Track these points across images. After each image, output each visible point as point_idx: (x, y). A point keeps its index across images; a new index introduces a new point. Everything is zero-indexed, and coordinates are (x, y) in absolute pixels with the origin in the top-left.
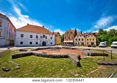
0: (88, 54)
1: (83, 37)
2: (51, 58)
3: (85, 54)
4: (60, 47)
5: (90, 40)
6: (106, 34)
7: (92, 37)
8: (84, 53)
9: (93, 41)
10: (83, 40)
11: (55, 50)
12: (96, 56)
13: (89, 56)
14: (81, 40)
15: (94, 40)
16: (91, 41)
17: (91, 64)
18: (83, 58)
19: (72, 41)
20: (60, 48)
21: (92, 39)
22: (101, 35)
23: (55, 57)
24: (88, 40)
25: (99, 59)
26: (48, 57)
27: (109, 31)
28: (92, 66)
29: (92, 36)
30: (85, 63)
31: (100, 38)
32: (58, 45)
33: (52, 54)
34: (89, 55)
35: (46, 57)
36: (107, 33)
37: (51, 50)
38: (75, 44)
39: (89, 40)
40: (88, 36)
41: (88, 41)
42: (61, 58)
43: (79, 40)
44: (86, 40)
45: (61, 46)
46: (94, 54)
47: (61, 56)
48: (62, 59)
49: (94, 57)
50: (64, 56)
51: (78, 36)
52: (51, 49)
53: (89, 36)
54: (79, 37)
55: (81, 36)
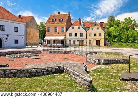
0: (99, 61)
1: (82, 30)
2: (22, 77)
3: (93, 62)
4: (38, 49)
5: (95, 35)
6: (118, 26)
7: (98, 31)
8: (90, 61)
9: (100, 37)
10: (82, 35)
11: (27, 56)
12: (112, 65)
13: (100, 66)
14: (79, 35)
15: (100, 35)
16: (95, 37)
17: (110, 81)
18: (93, 71)
19: (62, 38)
20: (39, 52)
21: (98, 35)
22: (112, 27)
23: (33, 74)
24: (90, 35)
25: (118, 70)
26: (14, 76)
27: (124, 21)
28: (115, 85)
29: (98, 29)
30: (100, 81)
31: (110, 33)
32: (32, 45)
33: (25, 68)
34: (99, 64)
35: (9, 77)
36: (120, 23)
37: (17, 57)
38: (68, 42)
39: (93, 35)
40: (91, 28)
41: (90, 37)
42: (48, 74)
43: (76, 35)
44: (88, 35)
45: (39, 47)
46: (108, 61)
47: (47, 71)
48: (51, 75)
49: (109, 67)
50: (54, 70)
51: (73, 28)
52: (18, 55)
53: (93, 29)
54: (76, 30)
55: (79, 28)
